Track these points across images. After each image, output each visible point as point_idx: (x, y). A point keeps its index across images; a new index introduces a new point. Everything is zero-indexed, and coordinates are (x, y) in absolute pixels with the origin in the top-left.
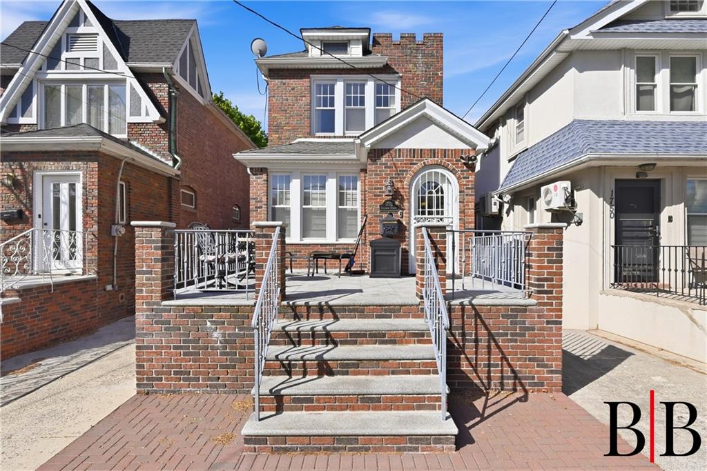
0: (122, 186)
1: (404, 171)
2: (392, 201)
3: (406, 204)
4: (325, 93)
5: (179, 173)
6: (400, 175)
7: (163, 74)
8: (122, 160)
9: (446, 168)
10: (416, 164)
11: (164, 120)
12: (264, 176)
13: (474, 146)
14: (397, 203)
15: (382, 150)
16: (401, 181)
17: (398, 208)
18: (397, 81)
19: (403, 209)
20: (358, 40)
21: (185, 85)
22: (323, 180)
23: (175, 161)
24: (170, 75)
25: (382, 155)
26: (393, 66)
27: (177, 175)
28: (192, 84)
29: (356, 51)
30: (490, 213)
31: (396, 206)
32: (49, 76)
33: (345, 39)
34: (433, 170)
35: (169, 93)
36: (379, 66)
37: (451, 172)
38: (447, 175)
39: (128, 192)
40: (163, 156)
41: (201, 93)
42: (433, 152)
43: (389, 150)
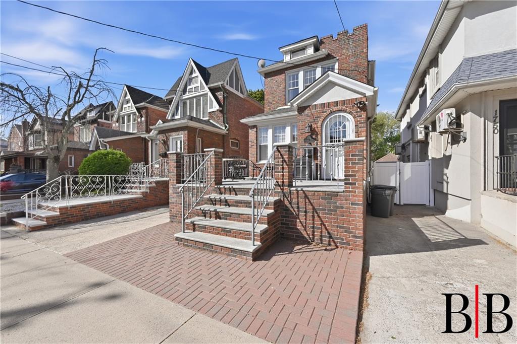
0: (199, 140)
1: (318, 117)
2: (311, 136)
3: (319, 137)
4: (293, 79)
5: (227, 132)
6: (315, 120)
7: (220, 88)
8: (197, 129)
9: (345, 111)
10: (325, 112)
11: (221, 109)
12: (255, 129)
13: (364, 94)
14: (314, 137)
15: (305, 107)
16: (316, 124)
17: (315, 139)
18: (336, 62)
19: (318, 140)
20: (311, 44)
21: (233, 90)
22: (284, 128)
23: (226, 127)
24: (224, 87)
25: (305, 110)
26: (333, 54)
27: (226, 134)
28: (236, 89)
29: (310, 51)
30: (416, 140)
31: (314, 139)
32: (184, 98)
33: (304, 46)
34: (337, 114)
35: (224, 95)
36: (323, 56)
37: (349, 113)
38: (346, 116)
39: (202, 143)
40: (221, 125)
41: (242, 92)
42: (337, 103)
43: (309, 106)
